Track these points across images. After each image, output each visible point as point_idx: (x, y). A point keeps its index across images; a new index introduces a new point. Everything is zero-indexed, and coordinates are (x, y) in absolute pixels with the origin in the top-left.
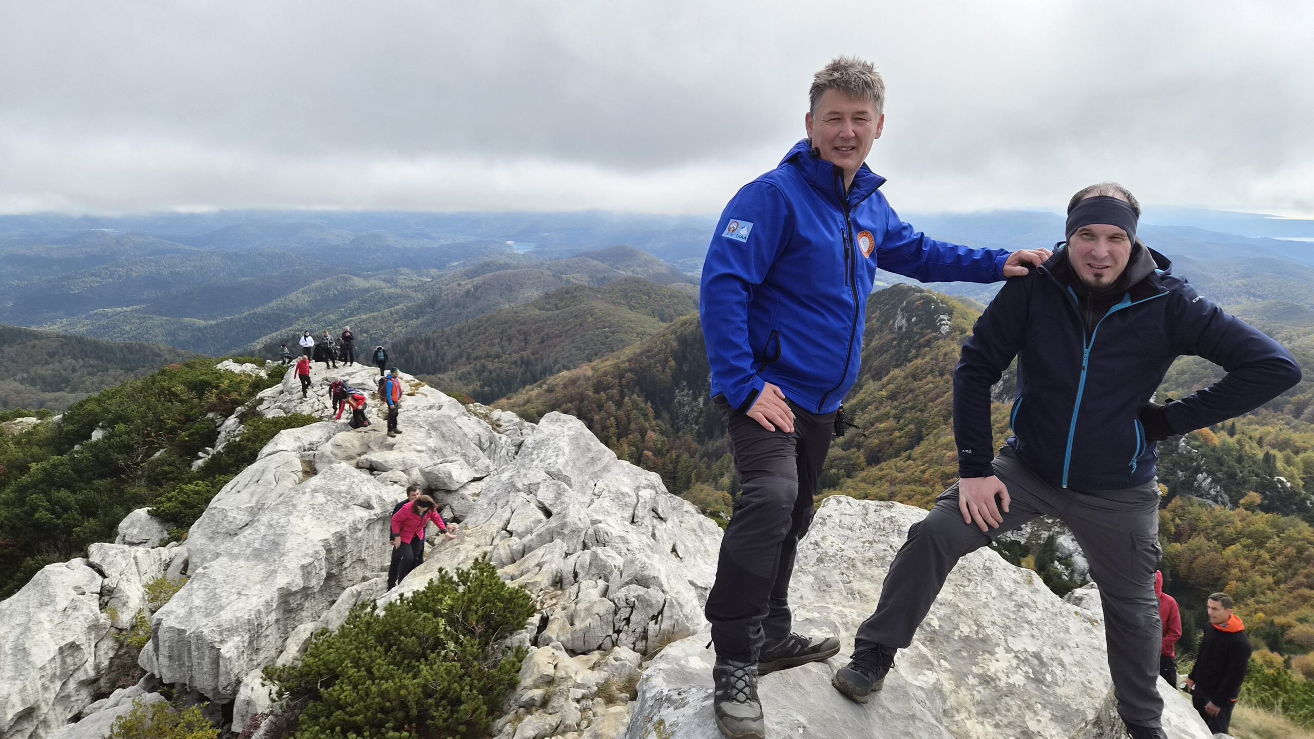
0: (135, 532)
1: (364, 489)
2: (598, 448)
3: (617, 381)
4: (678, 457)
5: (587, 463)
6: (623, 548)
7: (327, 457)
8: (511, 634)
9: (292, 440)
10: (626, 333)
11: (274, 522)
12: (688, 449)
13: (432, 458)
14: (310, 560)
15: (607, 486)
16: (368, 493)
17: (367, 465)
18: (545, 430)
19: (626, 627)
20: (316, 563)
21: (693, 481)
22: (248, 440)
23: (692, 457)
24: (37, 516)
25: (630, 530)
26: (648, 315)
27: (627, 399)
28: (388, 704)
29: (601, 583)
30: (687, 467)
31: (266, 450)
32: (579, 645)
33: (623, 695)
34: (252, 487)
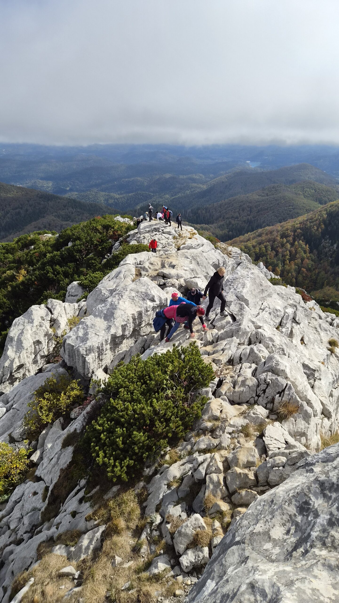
0: (73, 291)
1: (152, 292)
2: (266, 285)
3: (293, 233)
4: (319, 273)
5: (259, 292)
6: (271, 344)
7: (147, 269)
8: (202, 387)
9: (133, 259)
10: (300, 209)
11: (113, 303)
12: (325, 270)
13: (191, 274)
14: (125, 323)
15: (269, 305)
16: (154, 294)
17: (162, 275)
18: (239, 273)
19: (262, 395)
20: (128, 325)
21: (325, 285)
22: (121, 254)
23: (326, 273)
24: (49, 275)
25: (276, 334)
26: (314, 200)
27: (296, 243)
28: (136, 416)
29: (254, 366)
30: (323, 278)
31: (122, 263)
32: (236, 399)
33: (255, 433)
34: (115, 280)
